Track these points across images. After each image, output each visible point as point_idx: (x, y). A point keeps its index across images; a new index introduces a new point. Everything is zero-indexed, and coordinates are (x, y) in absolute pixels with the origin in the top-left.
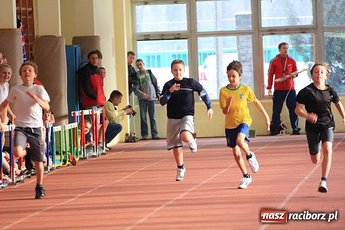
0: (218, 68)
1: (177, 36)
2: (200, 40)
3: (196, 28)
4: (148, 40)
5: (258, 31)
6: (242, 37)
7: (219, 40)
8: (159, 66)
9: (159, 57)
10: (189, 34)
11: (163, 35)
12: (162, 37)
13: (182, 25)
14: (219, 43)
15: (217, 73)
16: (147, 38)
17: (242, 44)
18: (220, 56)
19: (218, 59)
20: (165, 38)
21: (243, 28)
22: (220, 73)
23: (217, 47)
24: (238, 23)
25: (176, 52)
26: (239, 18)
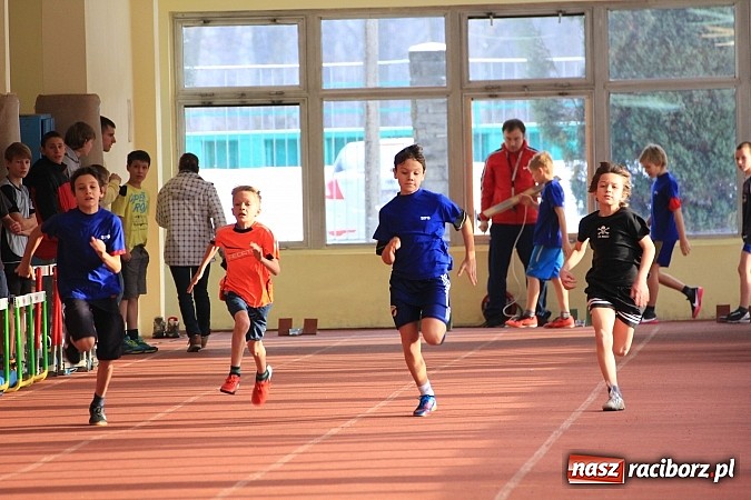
0: (368, 172)
1: (276, 98)
2: (330, 108)
3: (319, 82)
4: (210, 105)
5: (459, 89)
6: (422, 103)
7: (372, 109)
8: (234, 165)
9: (234, 144)
10: (305, 94)
11: (243, 95)
12: (243, 98)
13: (288, 73)
14: (371, 115)
15: (368, 183)
16: (208, 100)
17: (424, 118)
18: (373, 144)
19: (368, 152)
20: (249, 101)
21: (427, 83)
22: (373, 184)
23: (367, 124)
24: (415, 69)
25: (274, 133)
26: (419, 61)
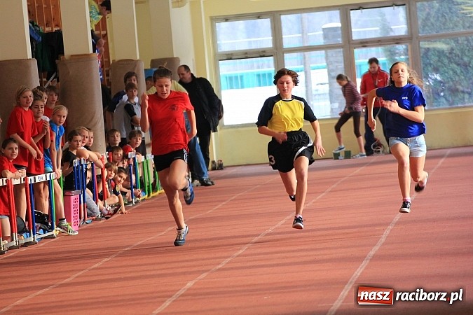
0: (306, 86)
1: (262, 54)
2: (287, 56)
3: (281, 44)
4: (231, 59)
5: (348, 44)
6: (331, 52)
7: (307, 56)
8: (242, 87)
9: (242, 77)
10: (275, 51)
11: (246, 53)
12: (246, 55)
13: (266, 42)
14: (306, 59)
15: (307, 91)
16: (230, 57)
17: (331, 59)
18: (308, 73)
19: (306, 77)
20: (249, 56)
21: (332, 42)
22: (309, 92)
23: (305, 63)
24: (325, 36)
25: (261, 71)
26: (327, 32)
